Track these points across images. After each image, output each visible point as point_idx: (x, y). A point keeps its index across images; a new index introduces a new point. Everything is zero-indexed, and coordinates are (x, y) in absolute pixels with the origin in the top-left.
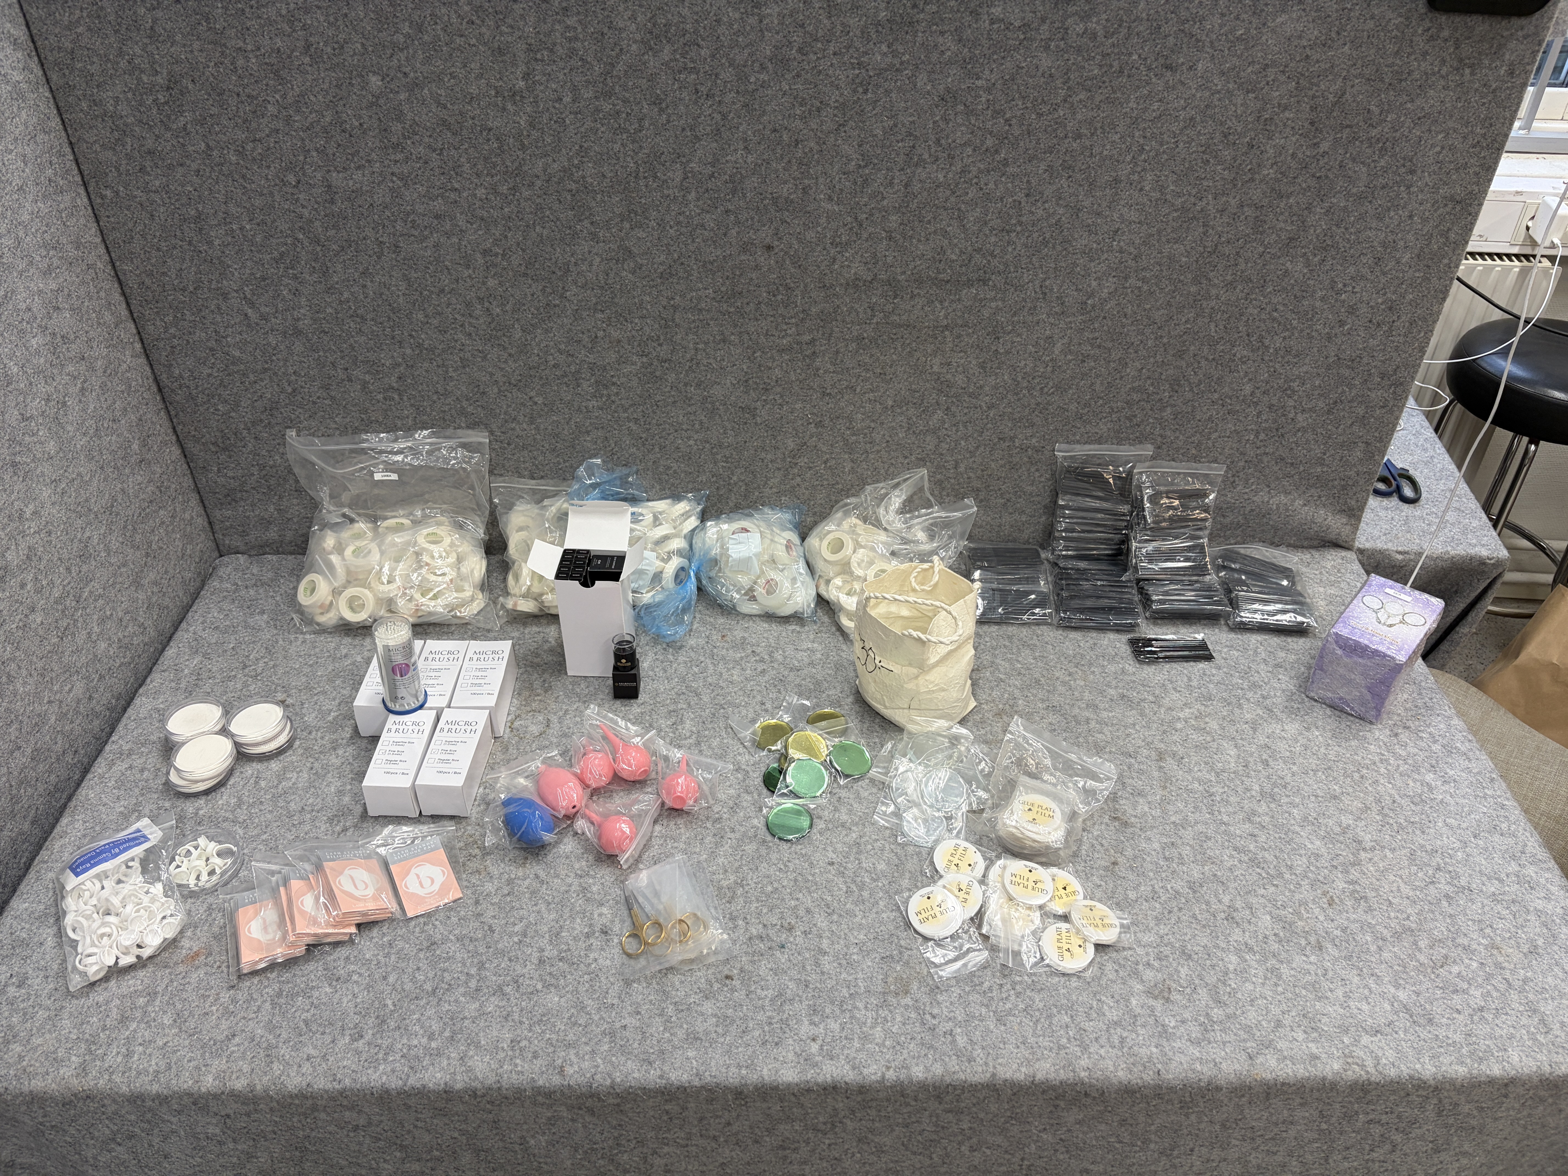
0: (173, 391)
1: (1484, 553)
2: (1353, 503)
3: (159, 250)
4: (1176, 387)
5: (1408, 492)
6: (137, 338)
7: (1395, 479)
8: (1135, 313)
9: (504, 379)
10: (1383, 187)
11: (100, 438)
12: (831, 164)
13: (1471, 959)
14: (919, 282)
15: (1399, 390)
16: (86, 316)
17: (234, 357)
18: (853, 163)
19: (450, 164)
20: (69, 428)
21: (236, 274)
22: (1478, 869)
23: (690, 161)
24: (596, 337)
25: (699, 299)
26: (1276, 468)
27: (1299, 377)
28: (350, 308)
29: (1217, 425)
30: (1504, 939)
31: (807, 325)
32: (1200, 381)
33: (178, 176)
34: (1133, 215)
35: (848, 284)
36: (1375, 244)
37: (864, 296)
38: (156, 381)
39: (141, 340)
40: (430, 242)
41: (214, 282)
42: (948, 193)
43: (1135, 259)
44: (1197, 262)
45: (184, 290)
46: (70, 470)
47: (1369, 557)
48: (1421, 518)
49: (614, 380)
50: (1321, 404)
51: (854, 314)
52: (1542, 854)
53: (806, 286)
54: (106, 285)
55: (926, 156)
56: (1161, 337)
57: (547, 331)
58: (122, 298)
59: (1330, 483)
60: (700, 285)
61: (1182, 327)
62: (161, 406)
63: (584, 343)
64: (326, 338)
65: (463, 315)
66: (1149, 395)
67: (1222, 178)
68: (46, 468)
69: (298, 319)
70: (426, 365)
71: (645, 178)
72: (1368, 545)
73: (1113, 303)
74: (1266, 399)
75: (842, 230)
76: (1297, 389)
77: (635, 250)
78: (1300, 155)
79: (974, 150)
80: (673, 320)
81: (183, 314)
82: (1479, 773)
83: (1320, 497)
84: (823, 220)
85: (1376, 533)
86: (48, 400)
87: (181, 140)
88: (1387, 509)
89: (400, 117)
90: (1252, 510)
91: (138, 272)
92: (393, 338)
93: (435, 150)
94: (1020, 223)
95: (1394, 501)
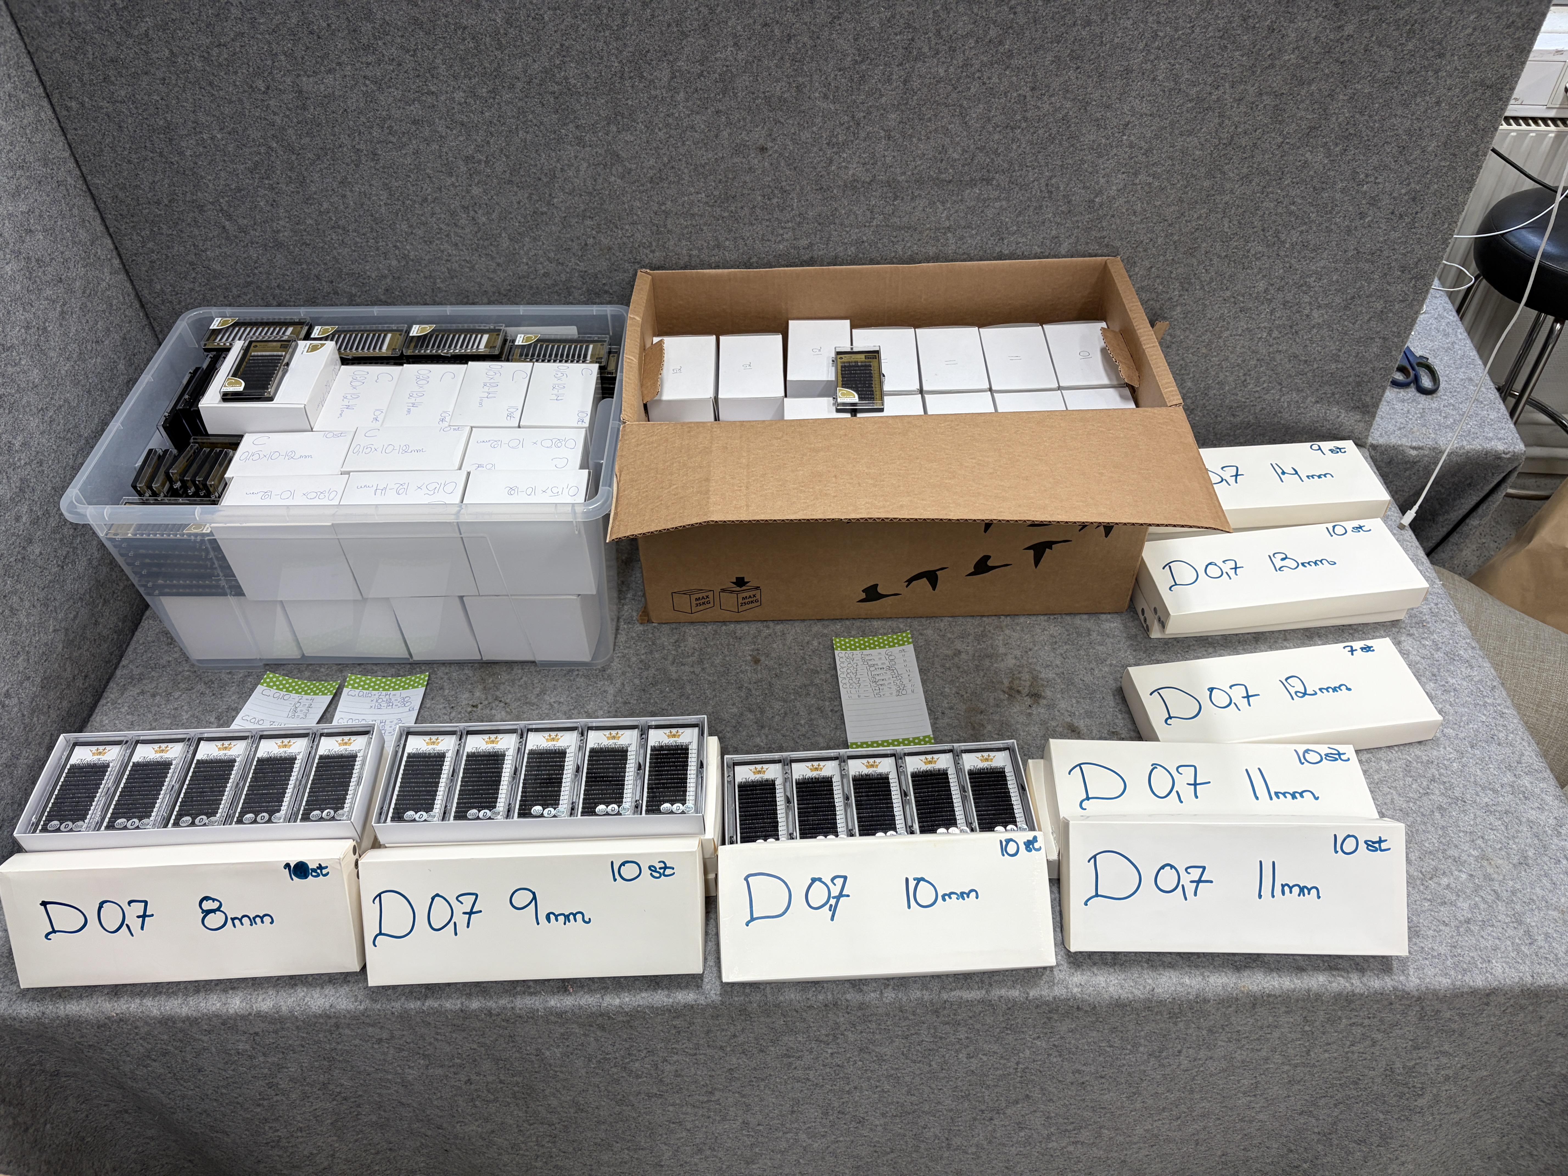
0: (156, 306)
1: (1500, 447)
2: (1368, 399)
3: (129, 162)
4: (1186, 286)
5: (1426, 382)
6: (115, 253)
7: (1413, 369)
8: (1145, 210)
9: (494, 289)
10: (1410, 72)
11: (84, 361)
12: (826, 60)
13: (1460, 871)
14: (920, 182)
15: (1420, 284)
16: (60, 236)
17: (215, 271)
18: (849, 59)
19: (425, 65)
20: (52, 354)
21: (211, 185)
22: (1472, 780)
23: (677, 59)
24: (586, 244)
25: (692, 204)
26: (1288, 366)
27: (1316, 273)
28: (331, 219)
29: (1228, 323)
30: (1495, 850)
31: (804, 229)
32: (1211, 278)
33: (144, 84)
34: (1145, 108)
35: (846, 186)
36: (1400, 131)
37: (862, 198)
38: (138, 296)
39: (119, 255)
40: (410, 149)
41: (189, 195)
42: (950, 88)
43: (1147, 153)
44: (1211, 155)
45: (158, 203)
46: (57, 397)
47: (1382, 453)
48: (1438, 410)
49: (606, 288)
50: (1338, 300)
51: (852, 217)
52: (1539, 764)
53: (802, 189)
54: (79, 201)
55: (926, 49)
56: (1172, 234)
57: (535, 239)
58: (97, 214)
59: (1345, 380)
60: (692, 189)
61: (1194, 224)
62: (145, 322)
63: (574, 251)
64: (308, 251)
65: (448, 225)
66: (1158, 294)
67: (1240, 65)
68: (31, 397)
69: (278, 231)
70: (413, 276)
71: (630, 78)
72: (1381, 441)
73: (1122, 200)
74: (1280, 295)
75: (838, 130)
76: (1313, 284)
77: (623, 154)
78: (1323, 39)
79: (977, 42)
80: (665, 226)
81: (160, 228)
82: (1481, 681)
83: (1333, 394)
84: (818, 120)
85: (1391, 428)
86: (28, 328)
87: (143, 47)
88: (1403, 401)
89: (369, 16)
90: (1263, 409)
91: (110, 186)
92: (378, 249)
93: (408, 51)
94: (1025, 119)
95: (1412, 392)
